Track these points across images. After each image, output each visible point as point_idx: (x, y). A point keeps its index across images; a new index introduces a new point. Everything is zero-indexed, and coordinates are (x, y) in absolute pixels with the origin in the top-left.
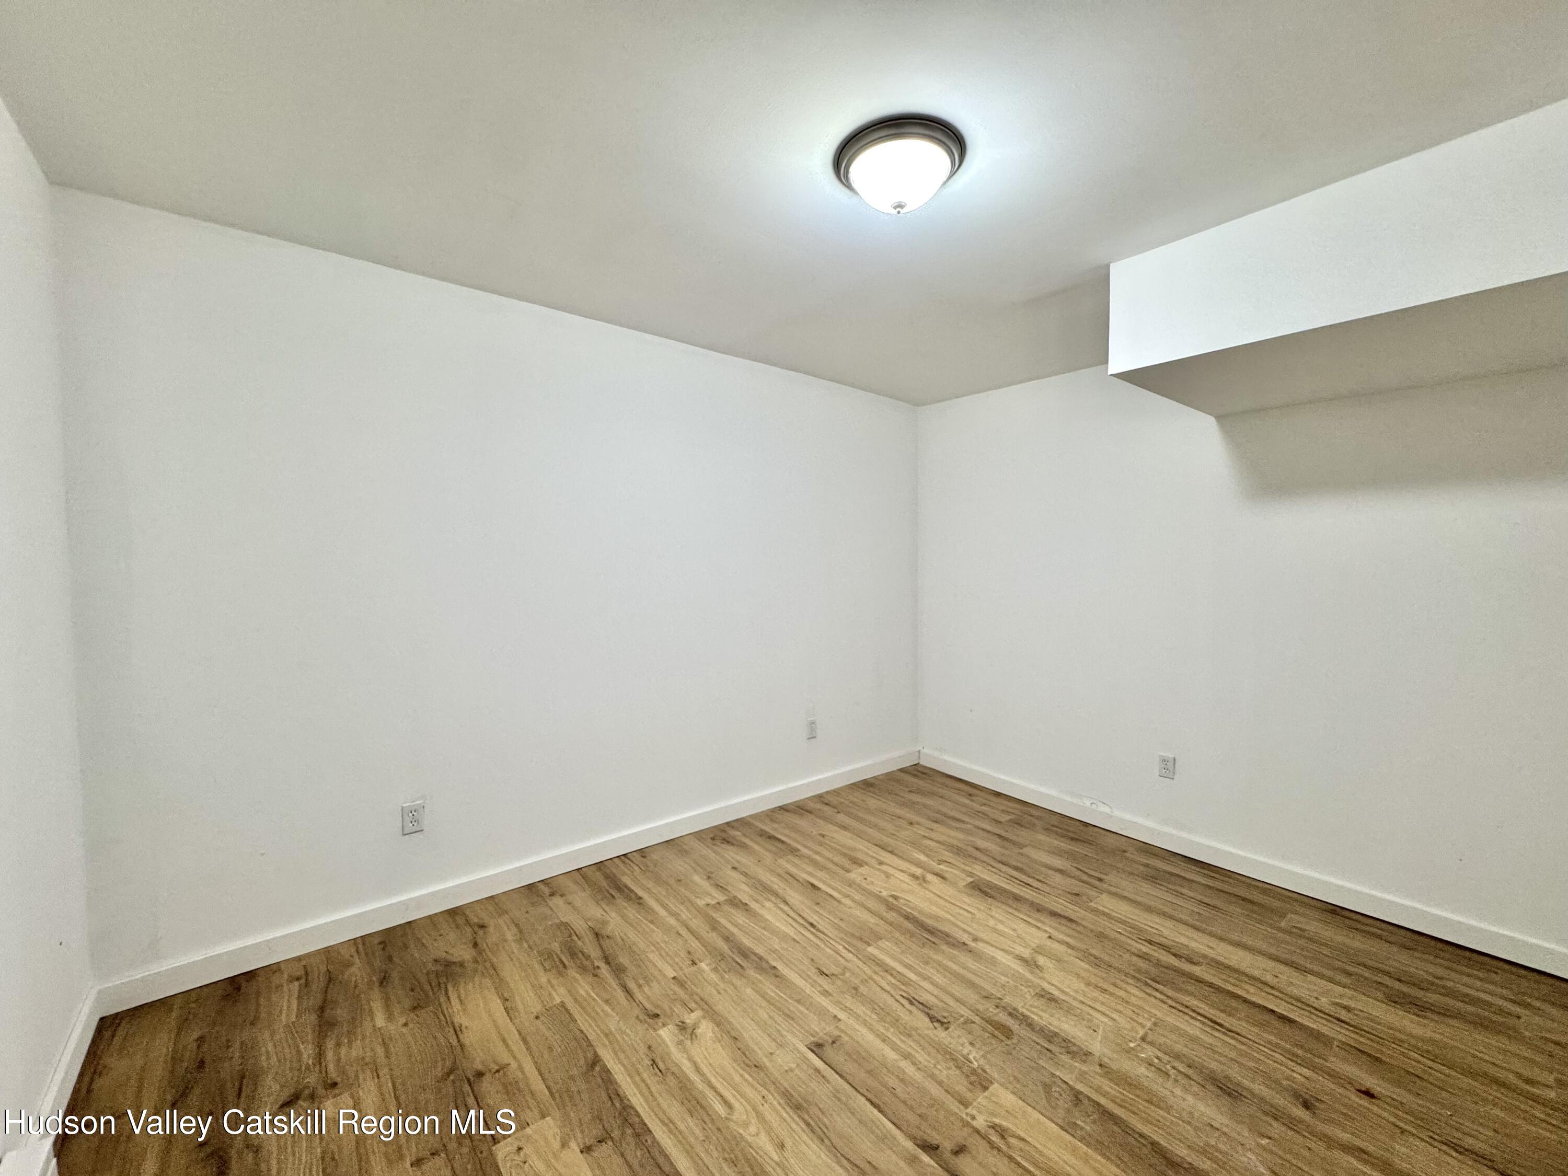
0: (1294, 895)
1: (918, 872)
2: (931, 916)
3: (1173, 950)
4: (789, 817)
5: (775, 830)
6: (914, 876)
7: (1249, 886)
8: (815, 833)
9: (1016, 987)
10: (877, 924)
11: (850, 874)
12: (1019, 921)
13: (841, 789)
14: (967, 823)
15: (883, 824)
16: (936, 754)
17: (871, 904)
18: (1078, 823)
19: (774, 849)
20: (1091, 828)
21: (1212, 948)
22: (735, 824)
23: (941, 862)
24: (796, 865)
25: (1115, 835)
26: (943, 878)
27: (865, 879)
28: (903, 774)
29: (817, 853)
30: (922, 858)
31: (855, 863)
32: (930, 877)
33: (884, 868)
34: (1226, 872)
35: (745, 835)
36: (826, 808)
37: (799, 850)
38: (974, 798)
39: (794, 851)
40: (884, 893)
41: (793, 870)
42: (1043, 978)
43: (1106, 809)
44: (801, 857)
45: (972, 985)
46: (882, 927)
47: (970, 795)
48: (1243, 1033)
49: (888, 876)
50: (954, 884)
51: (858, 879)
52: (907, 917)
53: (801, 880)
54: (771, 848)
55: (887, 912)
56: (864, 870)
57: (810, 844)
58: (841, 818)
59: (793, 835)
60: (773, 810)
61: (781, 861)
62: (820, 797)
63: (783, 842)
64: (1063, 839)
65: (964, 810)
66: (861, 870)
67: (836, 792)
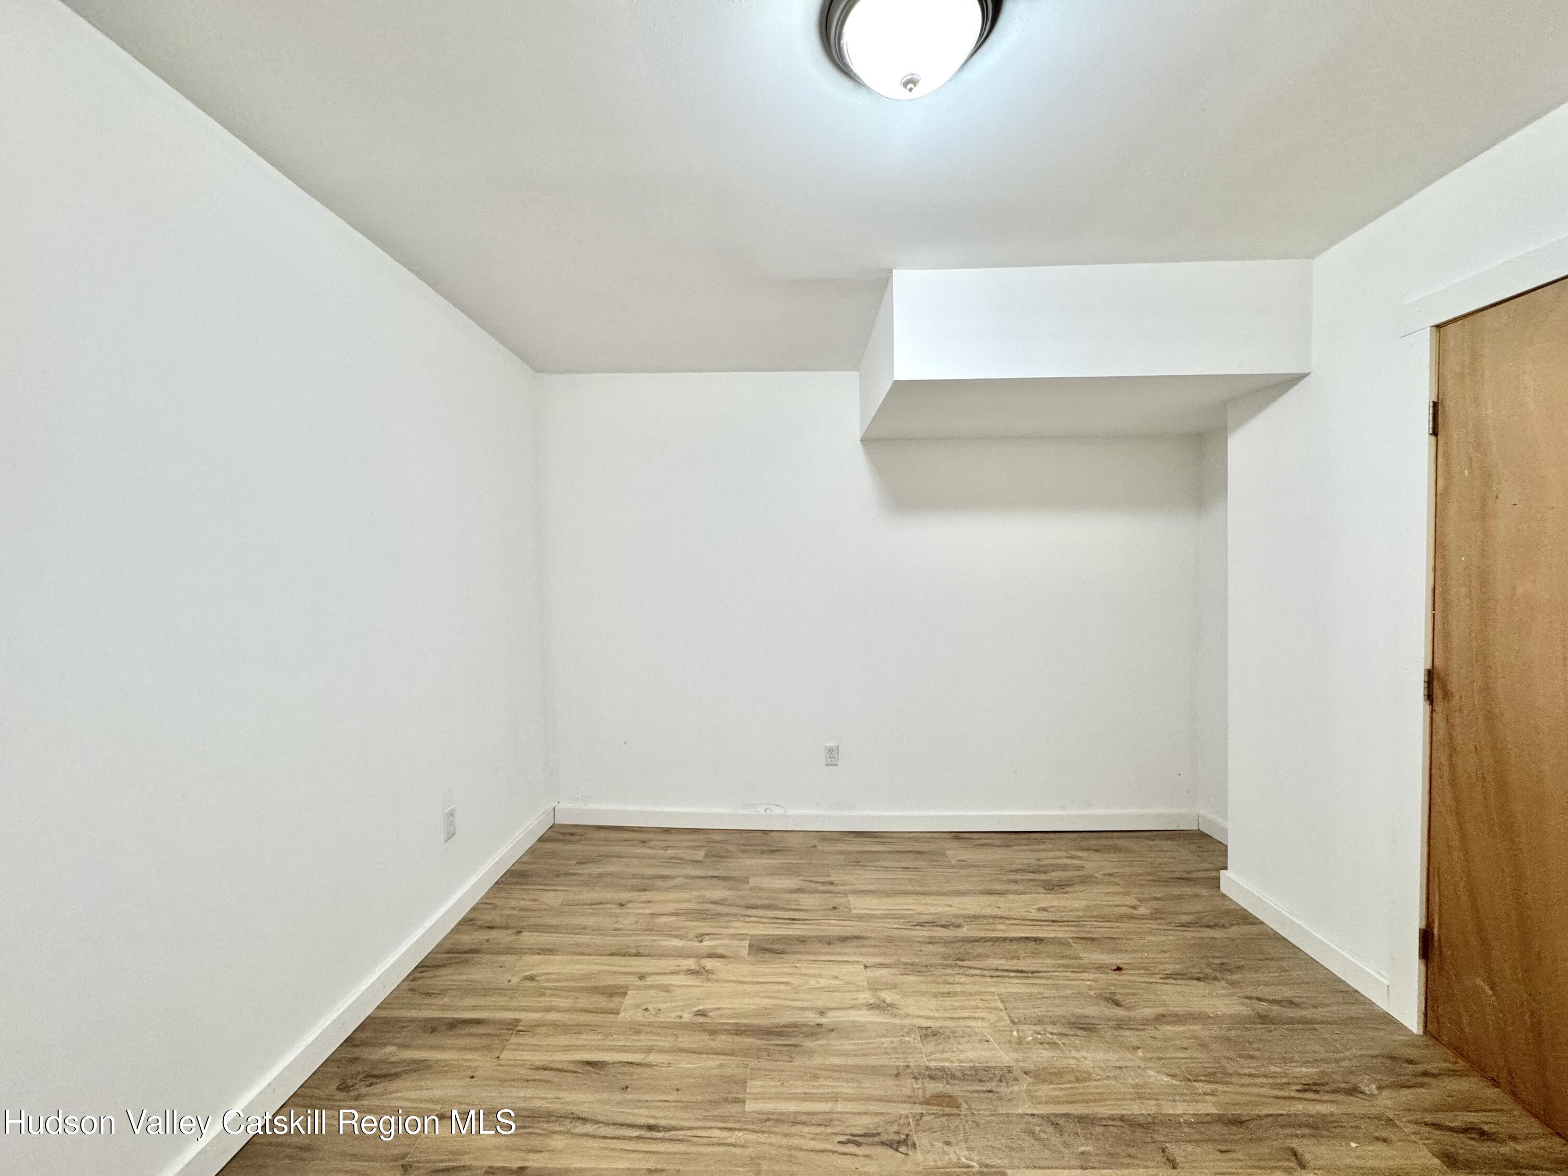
0: (935, 835)
1: (691, 963)
2: (757, 1014)
3: (939, 923)
4: (449, 977)
5: (445, 1007)
6: (691, 972)
7: (917, 840)
8: (515, 980)
9: (901, 1042)
10: (721, 1066)
11: (622, 1014)
12: (831, 965)
13: (487, 896)
14: (673, 877)
15: (592, 921)
16: (579, 805)
17: (686, 1040)
18: (758, 834)
19: (475, 1041)
20: (772, 834)
21: (950, 906)
22: (362, 1036)
23: (700, 937)
24: (536, 1048)
25: (793, 833)
26: (721, 956)
27: (646, 1009)
28: (548, 846)
29: (548, 1010)
30: (678, 943)
31: (611, 995)
32: (709, 963)
33: (650, 980)
34: (890, 835)
35: (407, 1047)
36: (494, 934)
37: (518, 1021)
38: (651, 844)
39: (513, 1026)
40: (687, 1017)
41: (540, 1058)
42: (907, 1016)
43: (779, 811)
44: (531, 1029)
45: (875, 1071)
46: (732, 1066)
47: (644, 842)
48: (1042, 969)
49: (667, 989)
50: (736, 958)
51: (639, 1016)
52: (739, 1031)
53: (565, 1066)
54: (468, 1041)
55: (713, 1040)
56: (632, 997)
57: (525, 1002)
58: (529, 938)
59: (483, 1001)
60: (412, 977)
61: (505, 1055)
62: (468, 922)
63: (478, 1022)
64: (764, 856)
65: (654, 862)
66: (628, 1001)
67: (484, 904)
